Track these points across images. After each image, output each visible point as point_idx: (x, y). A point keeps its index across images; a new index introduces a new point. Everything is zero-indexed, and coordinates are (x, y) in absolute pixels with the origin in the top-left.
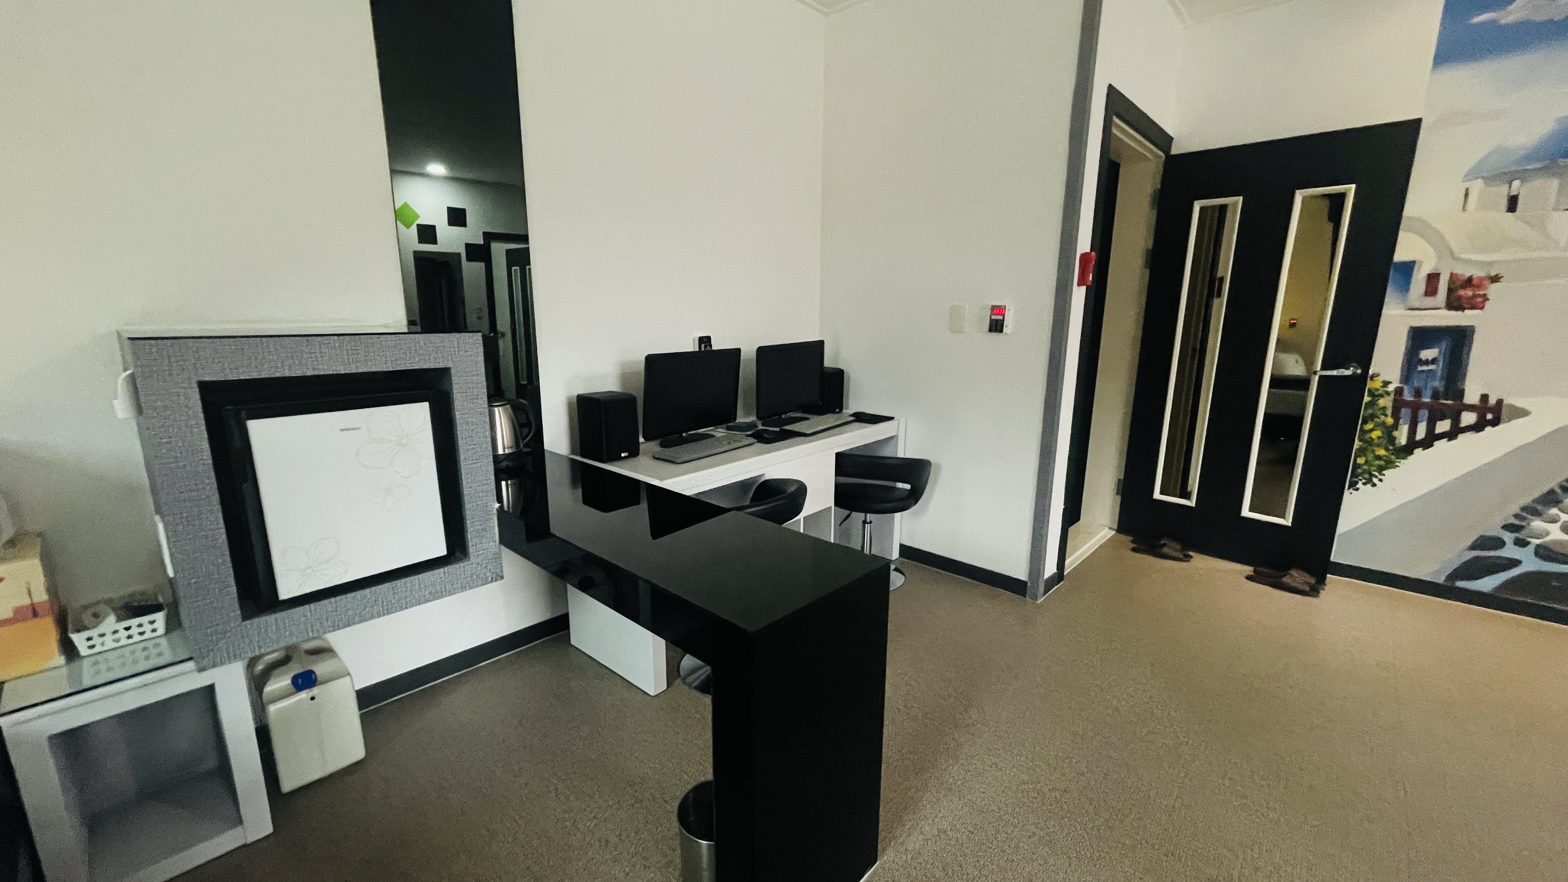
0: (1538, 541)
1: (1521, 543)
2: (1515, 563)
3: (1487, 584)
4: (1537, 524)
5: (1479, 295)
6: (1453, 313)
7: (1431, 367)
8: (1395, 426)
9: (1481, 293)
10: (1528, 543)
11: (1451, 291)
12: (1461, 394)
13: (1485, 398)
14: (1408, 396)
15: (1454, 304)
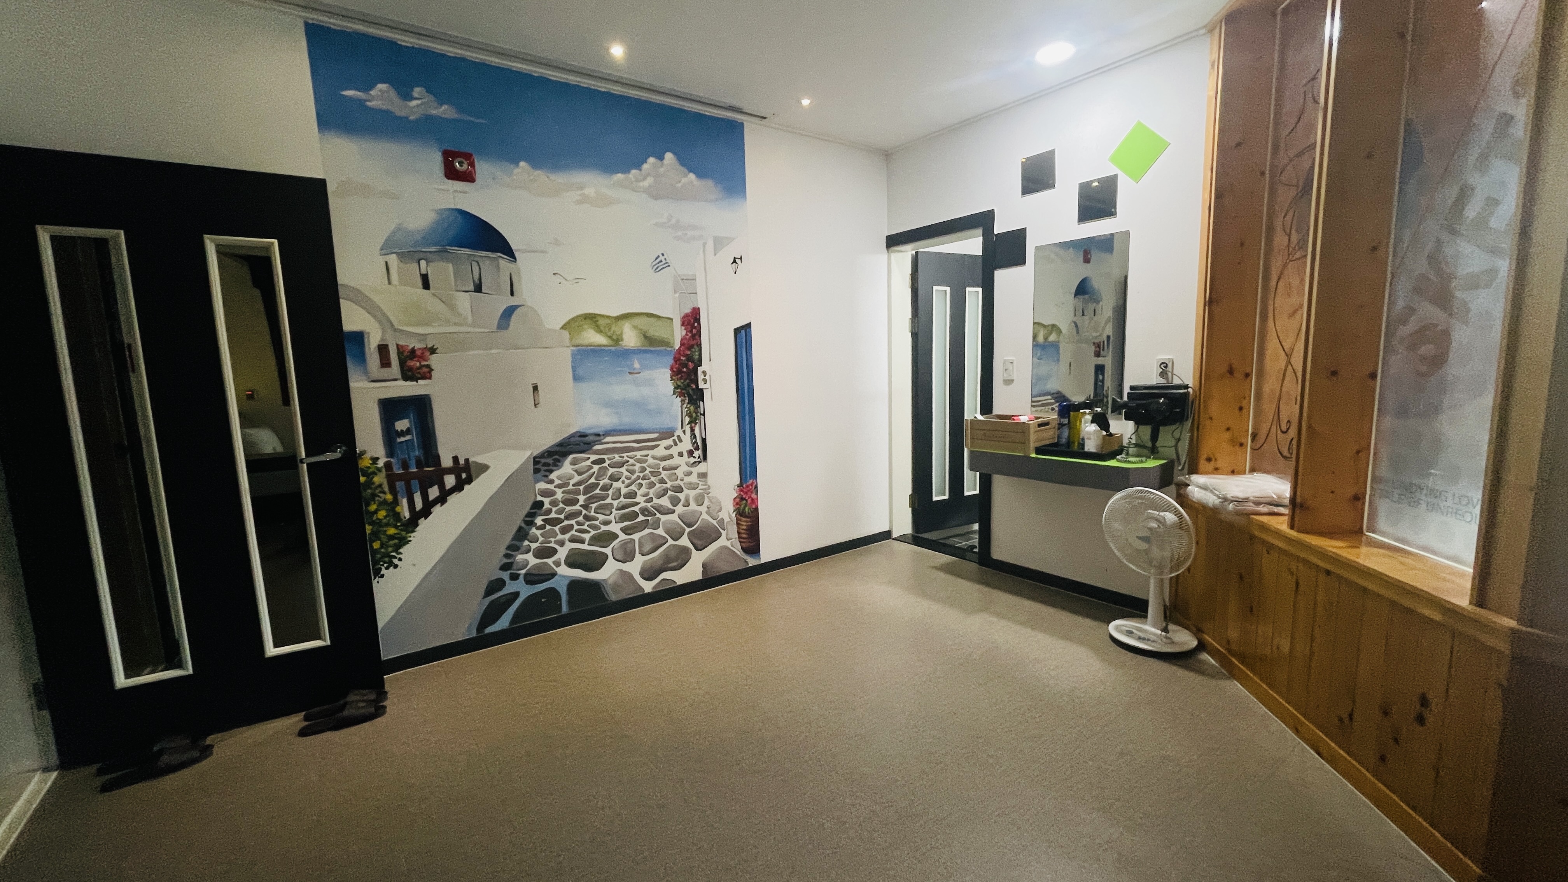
0: (523, 572)
1: (514, 577)
2: (516, 595)
3: (504, 622)
4: (520, 557)
5: (424, 366)
6: (409, 383)
7: (408, 437)
8: (396, 502)
9: (426, 363)
10: (519, 575)
11: (402, 363)
12: (437, 459)
13: (456, 459)
14: (397, 470)
15: (409, 375)
